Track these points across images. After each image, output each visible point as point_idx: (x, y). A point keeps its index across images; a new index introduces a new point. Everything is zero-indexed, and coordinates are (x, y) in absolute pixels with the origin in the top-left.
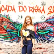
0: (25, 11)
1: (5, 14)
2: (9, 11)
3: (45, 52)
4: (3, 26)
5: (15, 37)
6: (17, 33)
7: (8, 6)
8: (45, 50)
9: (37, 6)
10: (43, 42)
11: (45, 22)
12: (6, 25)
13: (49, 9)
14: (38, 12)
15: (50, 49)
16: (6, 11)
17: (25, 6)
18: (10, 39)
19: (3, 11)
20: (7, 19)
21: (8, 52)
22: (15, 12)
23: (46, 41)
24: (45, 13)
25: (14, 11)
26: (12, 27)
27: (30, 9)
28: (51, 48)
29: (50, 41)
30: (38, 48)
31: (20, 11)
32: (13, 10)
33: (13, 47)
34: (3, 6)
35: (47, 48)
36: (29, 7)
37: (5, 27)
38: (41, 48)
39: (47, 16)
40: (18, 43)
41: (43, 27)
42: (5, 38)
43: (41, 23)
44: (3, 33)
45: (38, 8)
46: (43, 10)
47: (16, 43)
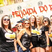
1: (27, 17)
2: (30, 14)
16: (28, 14)
19: (24, 15)
22: (36, 13)
27: (51, 7)
31: (41, 12)
32: (34, 12)
34: (24, 10)
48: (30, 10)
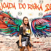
0: (24, 8)
2: (10, 8)
3: (42, 46)
4: (4, 21)
5: (15, 31)
6: (17, 28)
7: (9, 4)
8: (42, 44)
9: (35, 3)
10: (40, 36)
11: (43, 18)
12: (7, 20)
13: (46, 6)
14: (36, 9)
15: (46, 43)
17: (24, 4)
18: (10, 33)
19: (4, 8)
20: (8, 15)
21: (9, 45)
23: (43, 36)
24: (42, 10)
25: (14, 8)
26: (12, 23)
28: (48, 42)
29: (47, 35)
30: (35, 42)
31: (20, 8)
33: (13, 40)
34: (4, 3)
35: (44, 42)
36: (28, 4)
37: (6, 23)
38: (38, 42)
39: (44, 13)
40: (17, 37)
41: (40, 23)
42: (6, 32)
43: (38, 19)
44: (4, 27)
45: (36, 5)
46: (41, 7)
47: (16, 37)
48: (10, 4)
